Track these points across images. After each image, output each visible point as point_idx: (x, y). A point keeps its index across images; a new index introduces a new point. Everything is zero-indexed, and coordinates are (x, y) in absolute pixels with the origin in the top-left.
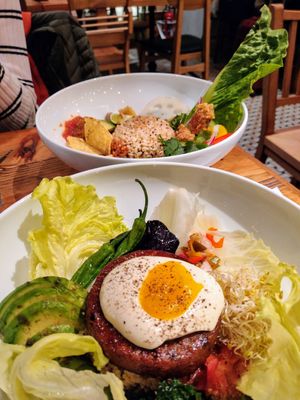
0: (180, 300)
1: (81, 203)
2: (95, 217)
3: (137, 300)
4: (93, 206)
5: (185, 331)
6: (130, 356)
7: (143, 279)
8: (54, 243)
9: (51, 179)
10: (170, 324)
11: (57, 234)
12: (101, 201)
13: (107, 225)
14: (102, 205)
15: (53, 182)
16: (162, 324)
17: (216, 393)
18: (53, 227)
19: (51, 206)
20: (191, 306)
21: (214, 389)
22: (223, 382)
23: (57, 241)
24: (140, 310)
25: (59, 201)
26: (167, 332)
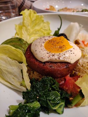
0: (61, 48)
1: (37, 22)
2: (42, 28)
3: (43, 44)
4: (42, 24)
5: (59, 59)
6: (35, 63)
7: (49, 39)
8: (24, 30)
9: (28, 10)
10: (53, 54)
11: (26, 27)
12: (45, 23)
13: (45, 32)
14: (45, 24)
15: (29, 11)
16: (50, 54)
17: (67, 88)
18: (25, 24)
19: (26, 17)
20: (65, 51)
21: (67, 87)
22: (71, 85)
23: (26, 30)
24: (43, 48)
25: (29, 17)
26: (51, 57)
